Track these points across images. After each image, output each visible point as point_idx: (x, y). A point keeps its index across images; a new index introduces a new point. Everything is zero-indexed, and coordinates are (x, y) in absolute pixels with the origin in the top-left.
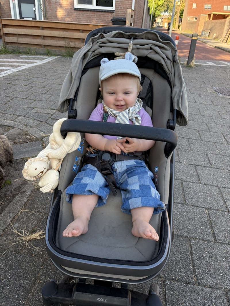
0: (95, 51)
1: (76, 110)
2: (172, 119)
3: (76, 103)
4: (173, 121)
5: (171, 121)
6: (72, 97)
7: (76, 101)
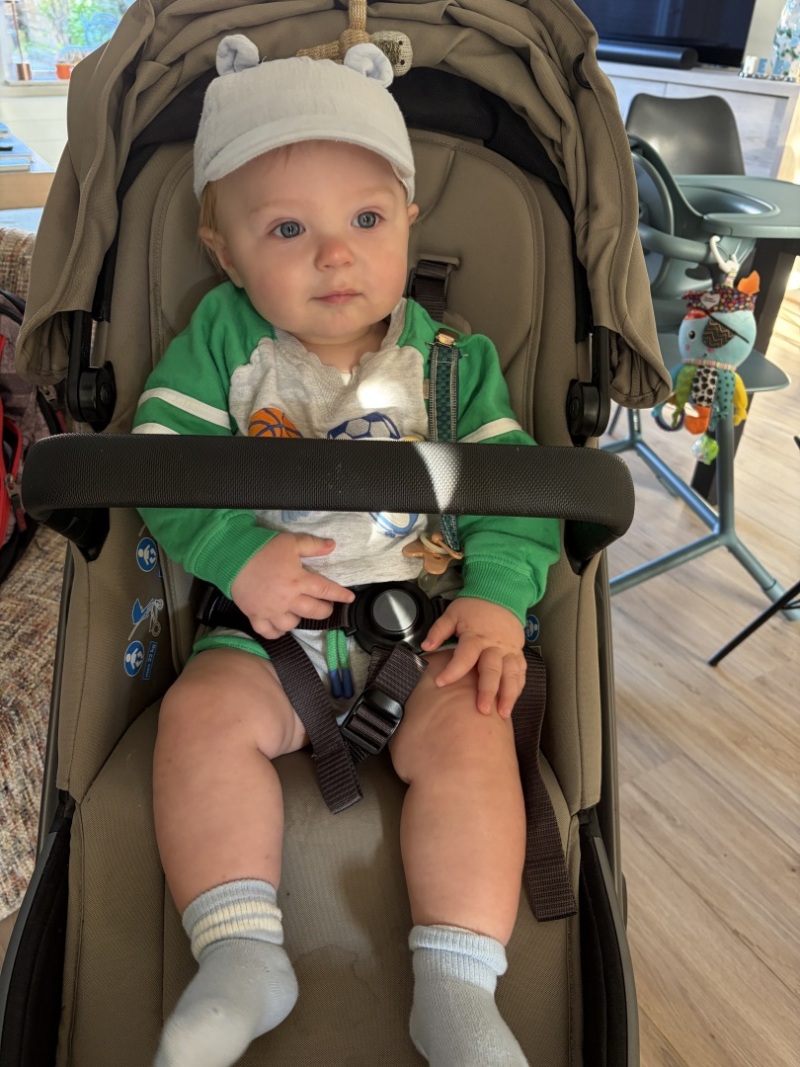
0: (182, 58)
1: (109, 366)
2: (589, 380)
3: (109, 328)
4: (594, 389)
5: (585, 388)
6: (80, 302)
7: (109, 320)
